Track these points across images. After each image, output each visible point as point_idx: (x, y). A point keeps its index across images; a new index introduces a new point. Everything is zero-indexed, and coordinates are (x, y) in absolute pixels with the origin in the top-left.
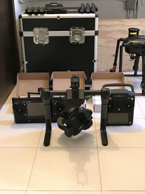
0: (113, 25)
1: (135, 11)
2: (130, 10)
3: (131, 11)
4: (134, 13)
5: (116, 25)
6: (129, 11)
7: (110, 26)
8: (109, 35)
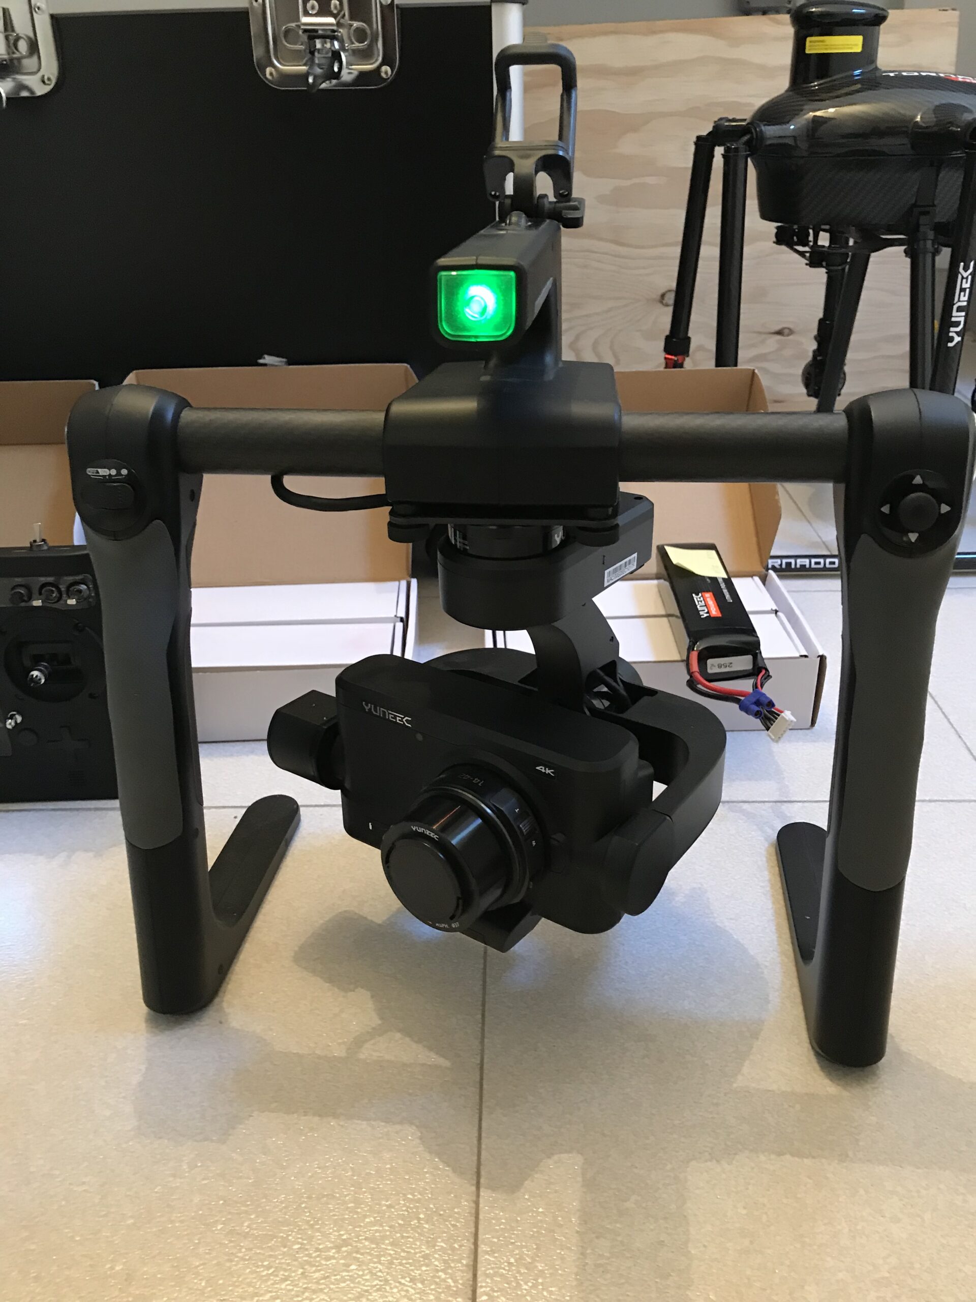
8: (628, 146)
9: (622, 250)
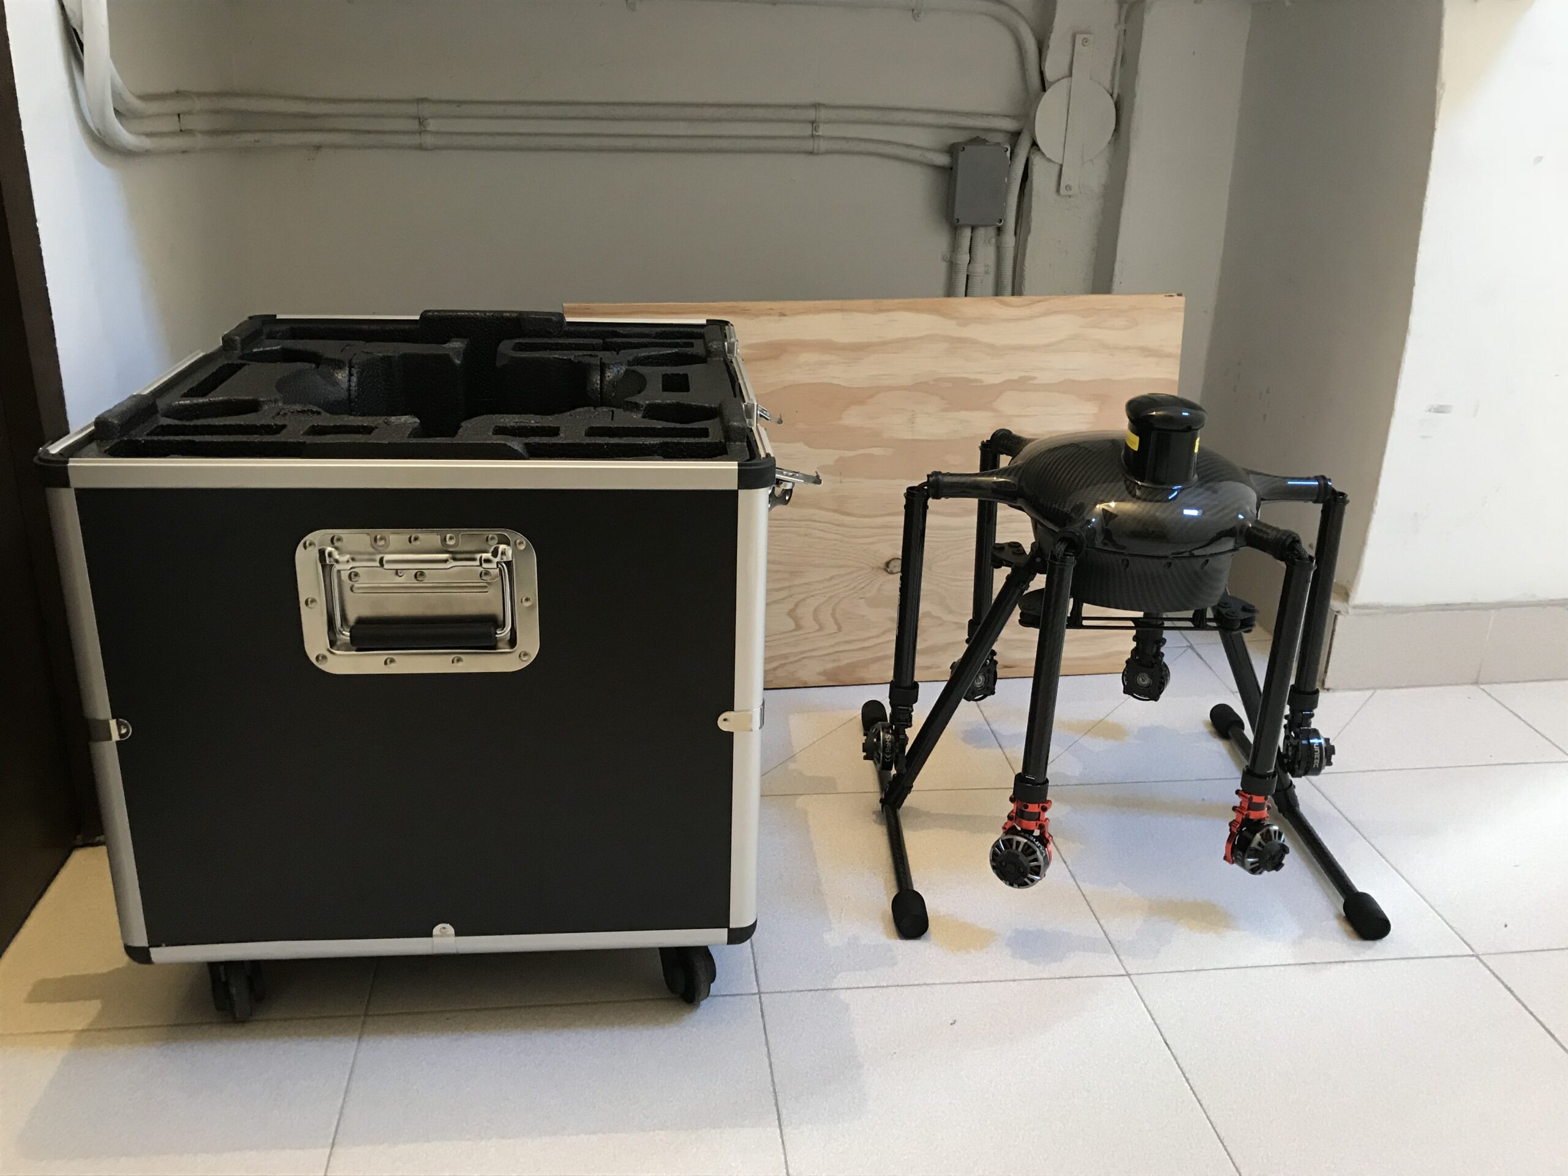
0: (882, 346)
1: (1009, 239)
2: (973, 228)
3: (981, 232)
4: (999, 249)
5: (903, 344)
6: (967, 233)
7: (859, 349)
8: (853, 418)
9: (847, 519)
